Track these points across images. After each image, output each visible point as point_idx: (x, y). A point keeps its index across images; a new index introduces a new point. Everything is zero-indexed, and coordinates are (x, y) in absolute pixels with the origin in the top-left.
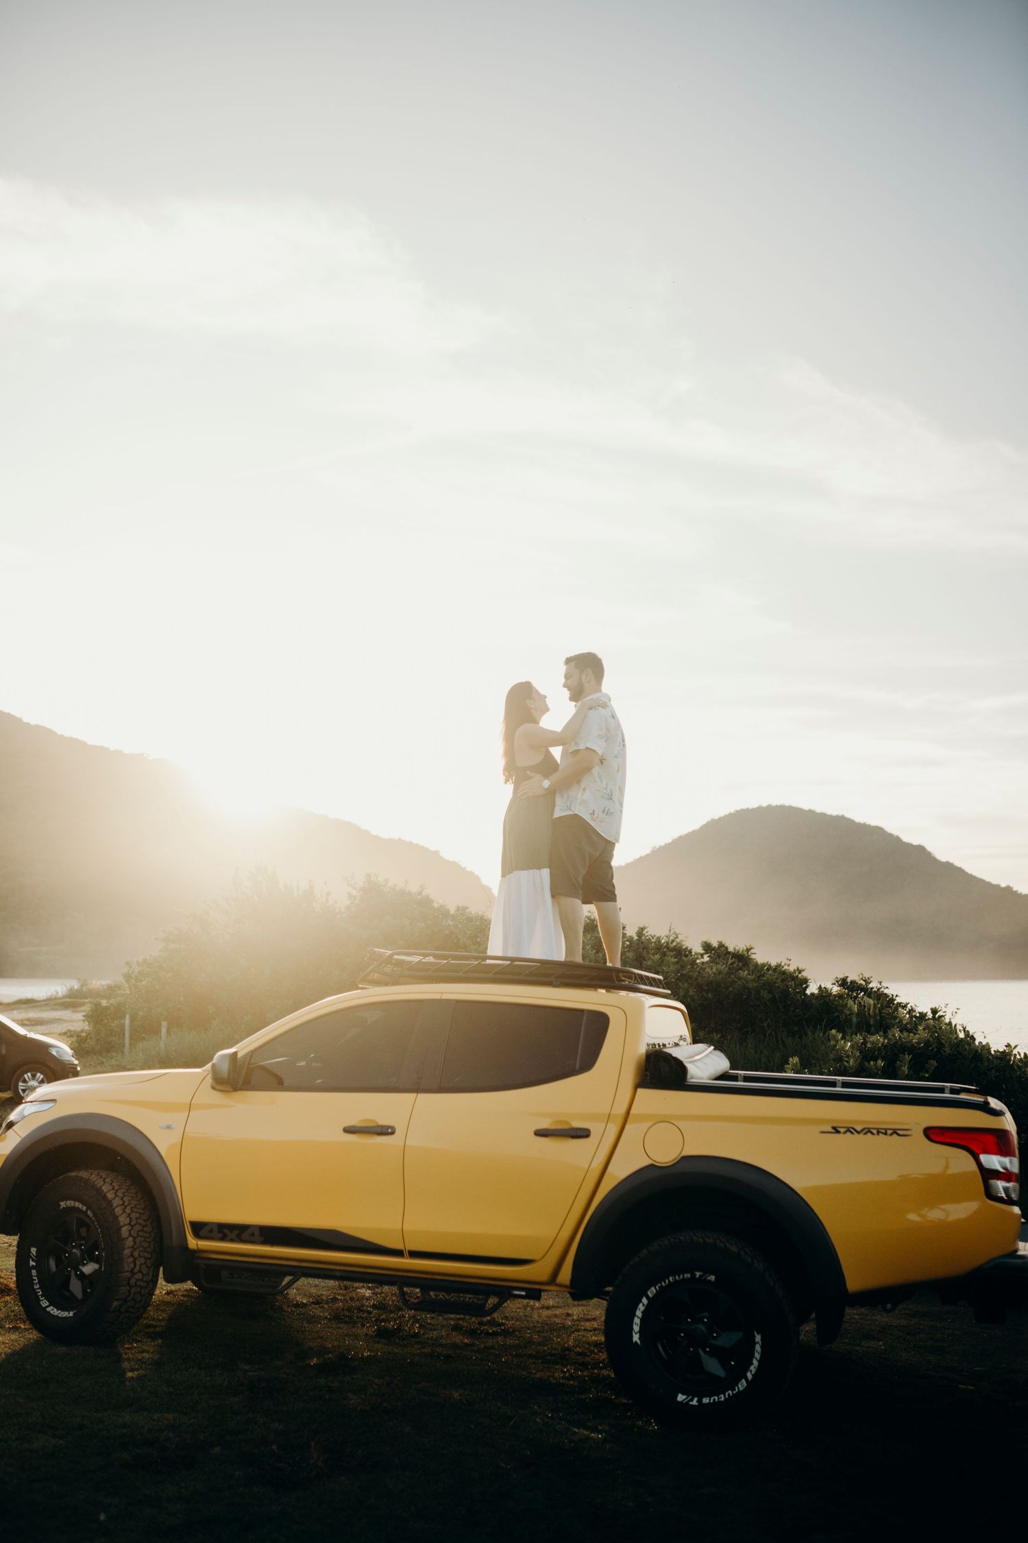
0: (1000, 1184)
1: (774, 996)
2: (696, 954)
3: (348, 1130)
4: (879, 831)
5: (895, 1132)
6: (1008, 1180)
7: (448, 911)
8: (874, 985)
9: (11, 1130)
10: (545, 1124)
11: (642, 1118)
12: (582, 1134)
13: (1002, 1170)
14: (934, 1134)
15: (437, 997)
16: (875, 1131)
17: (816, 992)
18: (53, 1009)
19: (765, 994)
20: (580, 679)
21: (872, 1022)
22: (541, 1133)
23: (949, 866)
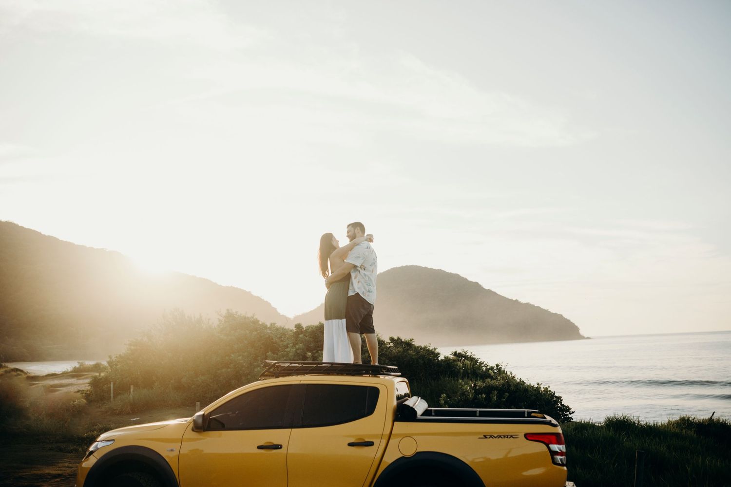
0: (559, 458)
1: (425, 362)
2: (387, 343)
3: (260, 447)
4: (457, 276)
5: (512, 436)
6: (562, 456)
7: (267, 325)
8: (469, 354)
9: (92, 456)
10: (352, 440)
11: (398, 435)
12: (371, 444)
13: (559, 451)
14: (529, 436)
15: (298, 383)
16: (503, 437)
17: (443, 358)
18: (66, 378)
19: (421, 361)
20: (354, 231)
21: (469, 371)
22: (351, 445)
23: (489, 291)
